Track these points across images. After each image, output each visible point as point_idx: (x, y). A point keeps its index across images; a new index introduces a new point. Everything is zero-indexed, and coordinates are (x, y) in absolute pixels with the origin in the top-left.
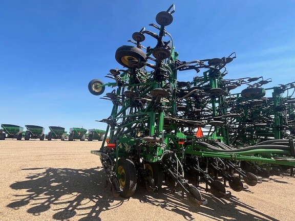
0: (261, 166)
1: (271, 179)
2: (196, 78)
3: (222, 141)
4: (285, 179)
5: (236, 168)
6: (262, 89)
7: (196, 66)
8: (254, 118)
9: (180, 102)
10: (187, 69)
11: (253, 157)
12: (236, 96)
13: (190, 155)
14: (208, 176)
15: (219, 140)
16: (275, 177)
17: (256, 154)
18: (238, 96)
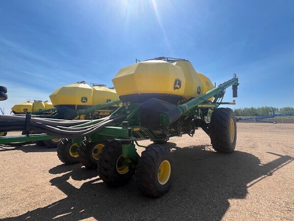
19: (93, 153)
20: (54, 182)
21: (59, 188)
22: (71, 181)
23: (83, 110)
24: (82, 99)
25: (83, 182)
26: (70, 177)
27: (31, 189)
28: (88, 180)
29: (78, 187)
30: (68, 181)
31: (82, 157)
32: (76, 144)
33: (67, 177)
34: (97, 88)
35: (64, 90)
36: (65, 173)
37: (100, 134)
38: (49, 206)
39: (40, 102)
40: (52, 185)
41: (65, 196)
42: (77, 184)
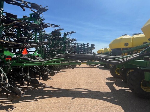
0: (57, 67)
1: (60, 71)
2: (25, 16)
3: (40, 57)
4: (65, 70)
5: (46, 69)
6: (60, 32)
7: (21, 4)
8: (56, 45)
9: (13, 31)
10: (13, 4)
11: (52, 63)
12: (49, 34)
13: (16, 66)
14: (29, 77)
15: (38, 56)
16: (62, 70)
17: (54, 61)
18: (50, 34)
21: (108, 87)
22: (114, 85)
23: (126, 51)
24: (125, 44)
25: (121, 88)
26: (115, 84)
27: (98, 83)
28: (124, 88)
31: (121, 75)
32: (118, 68)
33: (113, 83)
34: (135, 36)
35: (115, 41)
36: (112, 81)
37: (129, 63)
38: (103, 92)
39: (107, 48)
40: (106, 84)
41: (110, 91)
42: (118, 88)
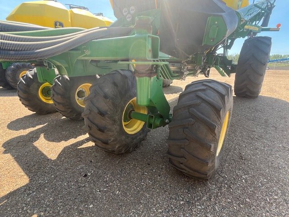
19: (76, 97)
20: (9, 146)
26: (42, 136)
29: (53, 156)
30: (36, 144)
31: (59, 103)
32: (47, 84)
33: (34, 136)
36: (34, 129)
40: (5, 152)
42: (51, 149)
